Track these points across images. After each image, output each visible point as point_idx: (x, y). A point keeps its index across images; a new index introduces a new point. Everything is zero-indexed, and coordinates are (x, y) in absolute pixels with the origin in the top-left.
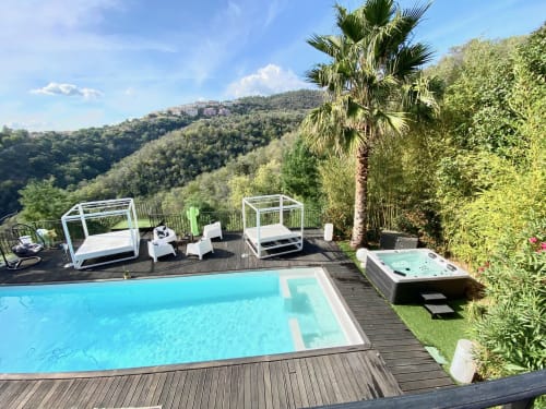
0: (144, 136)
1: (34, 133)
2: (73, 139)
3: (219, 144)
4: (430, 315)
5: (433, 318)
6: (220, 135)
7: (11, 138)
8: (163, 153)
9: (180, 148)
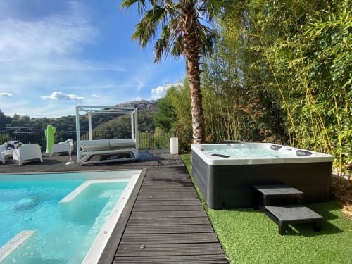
0: (100, 121)
1: (33, 119)
2: (56, 122)
3: (144, 123)
4: (276, 227)
5: (282, 232)
6: (146, 118)
7: (18, 121)
8: (109, 129)
9: (120, 126)
